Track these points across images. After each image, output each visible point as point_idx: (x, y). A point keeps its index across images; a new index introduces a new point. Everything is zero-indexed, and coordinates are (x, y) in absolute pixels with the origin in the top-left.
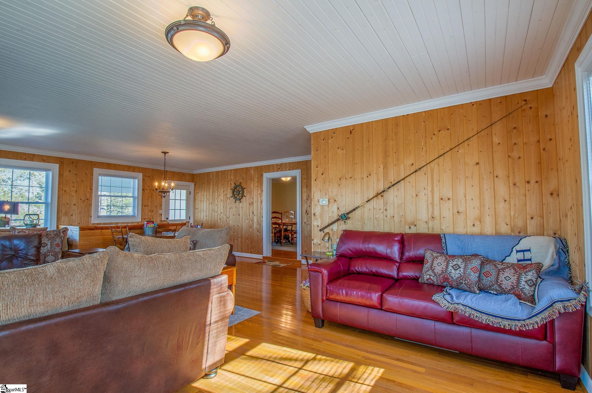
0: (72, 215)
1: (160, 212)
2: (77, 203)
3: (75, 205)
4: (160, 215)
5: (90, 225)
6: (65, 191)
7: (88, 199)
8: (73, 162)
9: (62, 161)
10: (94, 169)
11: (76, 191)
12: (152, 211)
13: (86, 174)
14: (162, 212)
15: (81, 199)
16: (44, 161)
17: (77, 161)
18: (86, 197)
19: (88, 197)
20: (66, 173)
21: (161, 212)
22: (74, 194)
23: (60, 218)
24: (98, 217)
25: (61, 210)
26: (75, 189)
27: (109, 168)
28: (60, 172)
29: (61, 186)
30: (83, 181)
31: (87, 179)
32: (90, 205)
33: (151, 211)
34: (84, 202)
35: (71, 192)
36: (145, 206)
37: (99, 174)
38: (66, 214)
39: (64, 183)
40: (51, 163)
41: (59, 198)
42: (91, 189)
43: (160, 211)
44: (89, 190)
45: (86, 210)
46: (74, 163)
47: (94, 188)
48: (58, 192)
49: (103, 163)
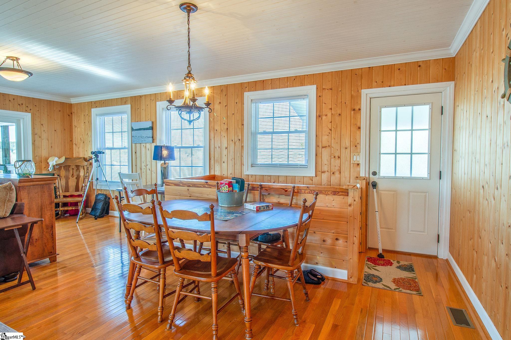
0: (224, 163)
1: (355, 159)
2: (228, 146)
4: (356, 165)
5: (243, 177)
6: (216, 130)
7: (239, 140)
8: (222, 90)
9: (212, 91)
10: (245, 94)
11: (227, 129)
12: (337, 157)
13: (237, 103)
14: (361, 159)
15: (232, 141)
17: (227, 87)
18: (238, 135)
19: (240, 137)
20: (217, 107)
21: (358, 159)
22: (225, 134)
23: (212, 166)
24: (252, 166)
25: (213, 155)
26: (225, 127)
27: (264, 88)
29: (213, 124)
30: (233, 114)
31: (238, 110)
32: (242, 148)
33: (334, 157)
34: (236, 144)
35: (223, 131)
36: (323, 147)
37: (252, 100)
38: (218, 161)
39: (215, 120)
41: (210, 140)
42: (243, 125)
43: (355, 157)
44: (240, 126)
45: (238, 155)
46: (224, 90)
47: (245, 123)
48: (210, 132)
49: (256, 82)
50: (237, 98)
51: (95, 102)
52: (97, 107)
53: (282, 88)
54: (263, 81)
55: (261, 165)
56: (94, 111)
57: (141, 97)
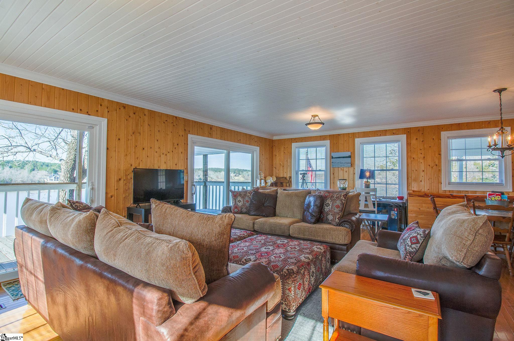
0: (421, 181)
2: (425, 169)
3: (423, 171)
5: (441, 192)
6: (413, 158)
7: (436, 165)
8: (419, 130)
9: (409, 131)
10: (442, 133)
11: (424, 157)
13: (433, 139)
15: (429, 166)
16: (394, 134)
17: (423, 128)
18: (435, 162)
19: (437, 163)
20: (414, 142)
22: (422, 161)
23: (410, 184)
24: (449, 184)
25: (410, 176)
26: (422, 156)
28: (407, 141)
29: (409, 154)
30: (430, 147)
31: (434, 144)
32: (440, 170)
34: (433, 168)
35: (420, 158)
37: (448, 137)
38: (415, 180)
39: (412, 151)
40: (400, 134)
41: (408, 165)
42: (440, 154)
44: (437, 155)
45: (435, 176)
46: (421, 130)
47: (442, 153)
48: (407, 159)
49: (452, 124)
50: (434, 135)
51: (295, 139)
52: (297, 142)
53: (477, 128)
54: (459, 124)
55: (457, 184)
56: (294, 145)
57: (339, 135)
